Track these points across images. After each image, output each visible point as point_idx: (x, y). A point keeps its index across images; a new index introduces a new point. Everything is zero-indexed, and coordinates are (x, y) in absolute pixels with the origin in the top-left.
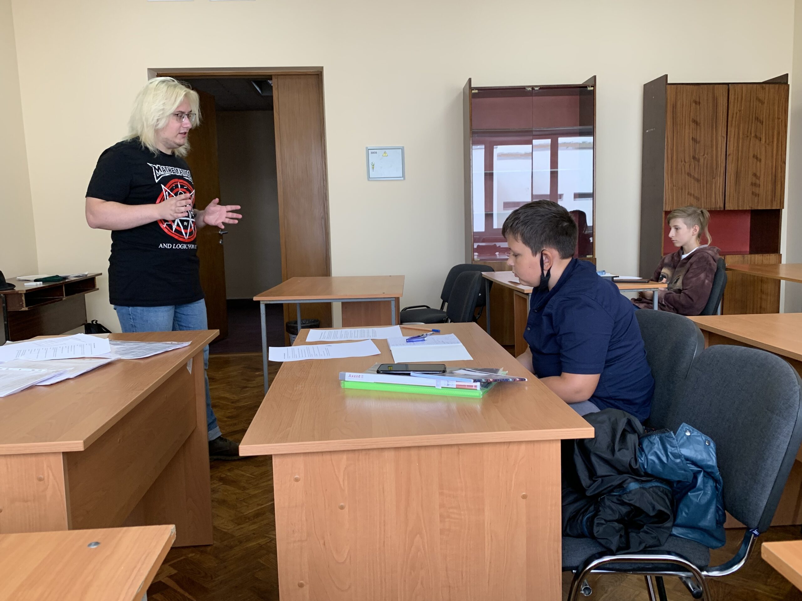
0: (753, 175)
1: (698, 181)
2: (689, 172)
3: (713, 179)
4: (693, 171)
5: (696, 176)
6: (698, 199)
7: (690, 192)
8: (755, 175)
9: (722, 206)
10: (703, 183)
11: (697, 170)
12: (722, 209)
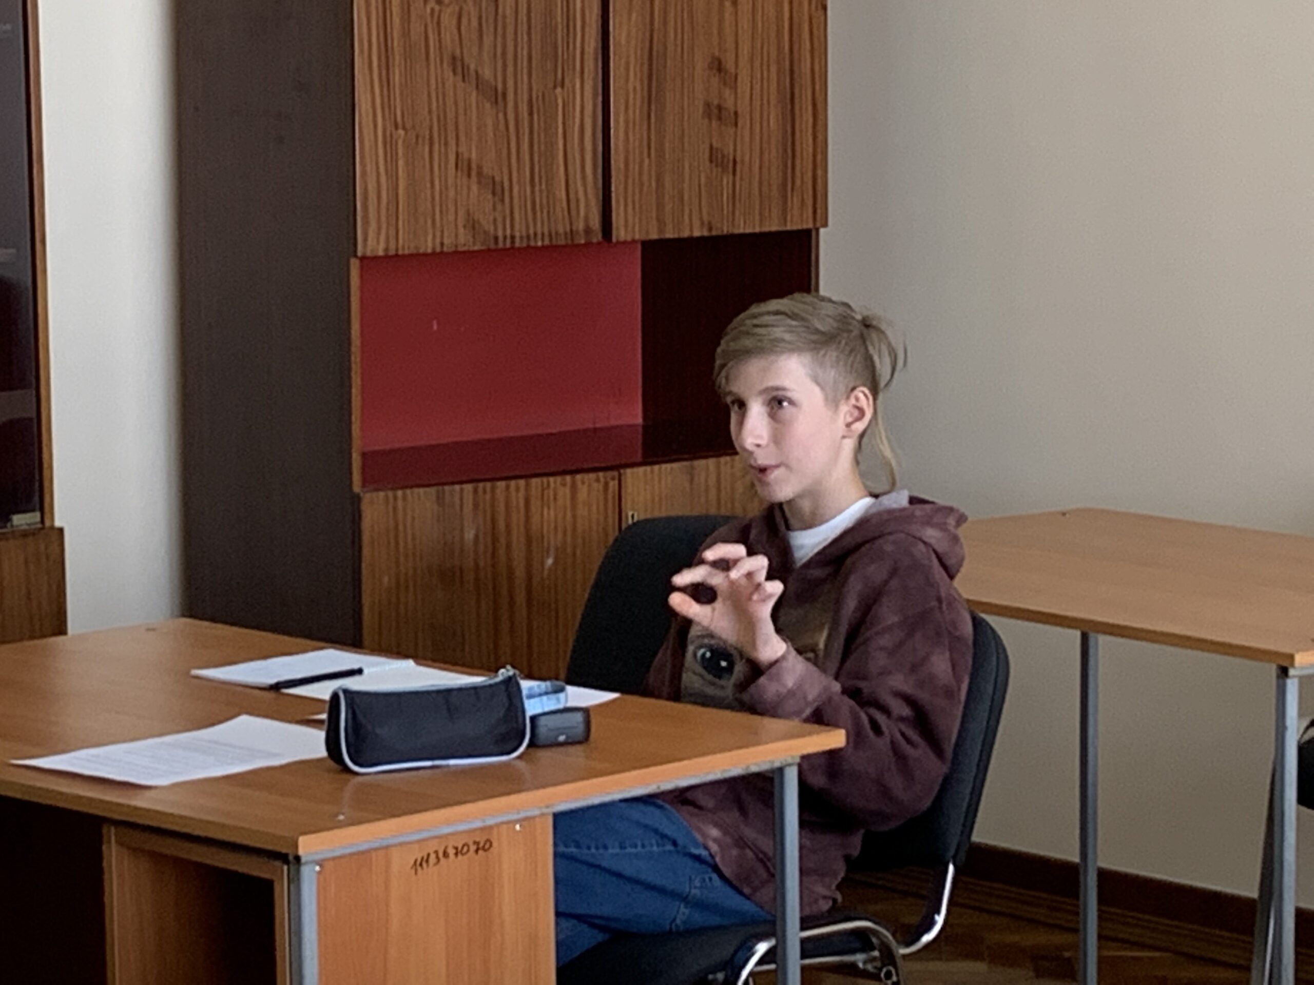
0: (710, 68)
1: (497, 97)
2: (458, 52)
3: (555, 87)
4: (475, 50)
5: (487, 73)
6: (496, 190)
7: (466, 156)
8: (718, 66)
9: (596, 223)
10: (516, 107)
11: (488, 41)
12: (597, 237)
